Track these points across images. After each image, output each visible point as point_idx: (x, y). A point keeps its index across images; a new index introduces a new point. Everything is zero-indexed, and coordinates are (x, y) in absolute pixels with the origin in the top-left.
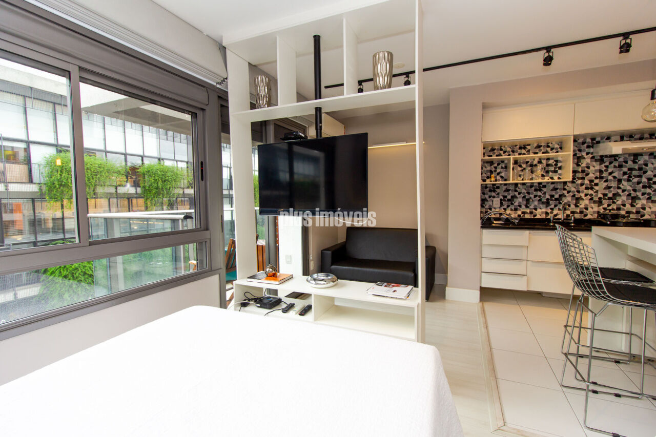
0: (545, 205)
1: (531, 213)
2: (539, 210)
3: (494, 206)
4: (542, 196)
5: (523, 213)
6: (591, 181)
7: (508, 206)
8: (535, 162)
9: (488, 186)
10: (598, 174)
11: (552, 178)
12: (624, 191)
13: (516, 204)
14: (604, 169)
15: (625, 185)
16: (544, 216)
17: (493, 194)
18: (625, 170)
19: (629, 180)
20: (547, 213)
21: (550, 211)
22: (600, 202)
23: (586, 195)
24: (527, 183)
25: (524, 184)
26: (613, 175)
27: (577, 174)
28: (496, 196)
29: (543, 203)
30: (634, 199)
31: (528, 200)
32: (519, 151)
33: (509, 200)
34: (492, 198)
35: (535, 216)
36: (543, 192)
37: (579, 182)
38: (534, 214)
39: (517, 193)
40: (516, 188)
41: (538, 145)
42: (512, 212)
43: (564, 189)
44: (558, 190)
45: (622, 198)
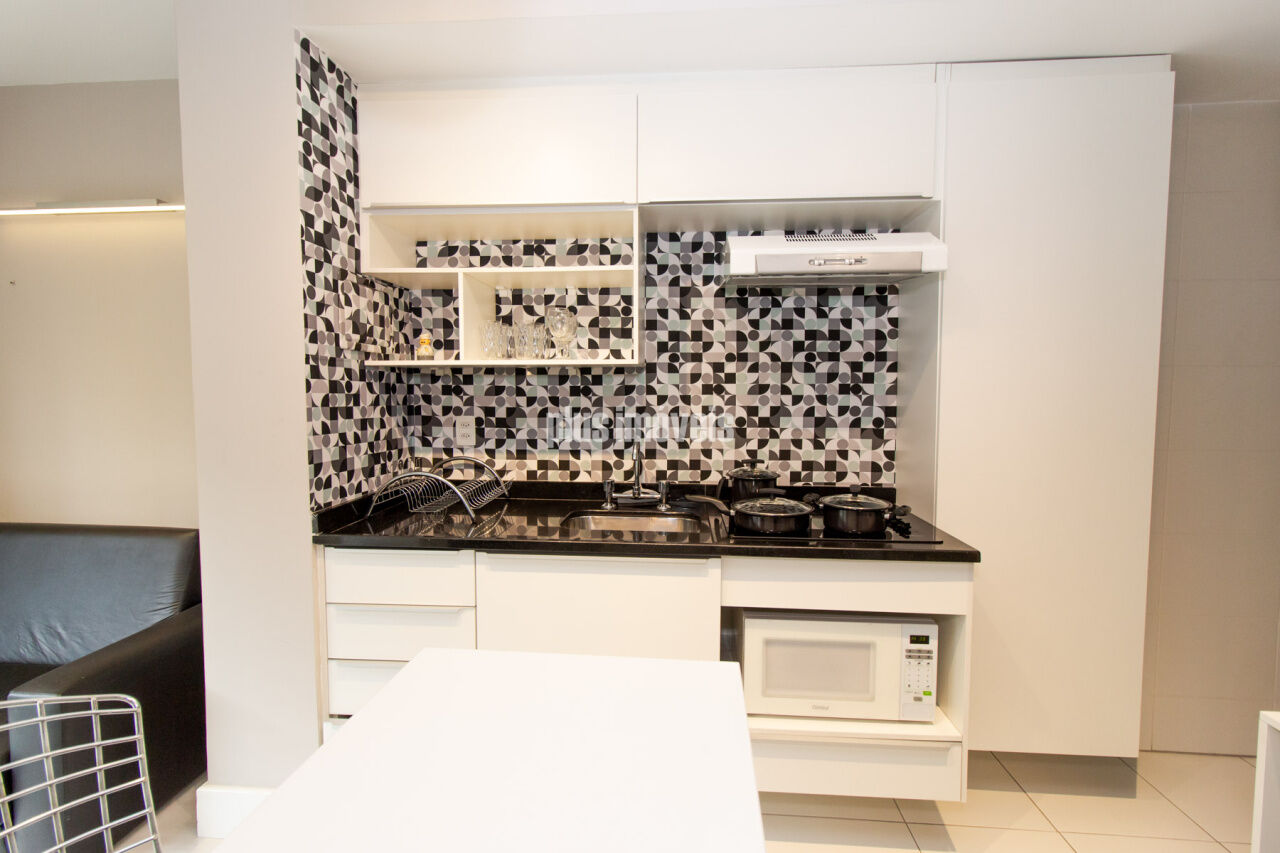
1: (564, 465)
2: (584, 456)
3: (460, 441)
5: (543, 465)
6: (718, 367)
7: (500, 443)
9: (438, 374)
10: (733, 346)
11: (617, 354)
12: (796, 400)
13: (522, 435)
14: (747, 330)
15: (801, 383)
16: (598, 477)
17: (455, 401)
19: (808, 368)
20: (606, 467)
21: (615, 458)
22: (740, 433)
23: (706, 411)
24: (549, 367)
25: (541, 371)
26: (771, 349)
27: (681, 343)
28: (465, 409)
30: (821, 423)
32: (525, 258)
33: (501, 423)
34: (451, 414)
35: (575, 474)
36: (594, 398)
37: (688, 368)
38: (572, 468)
39: (522, 401)
40: (519, 382)
41: (576, 241)
42: (512, 463)
43: (651, 391)
44: (634, 394)
45: (793, 424)
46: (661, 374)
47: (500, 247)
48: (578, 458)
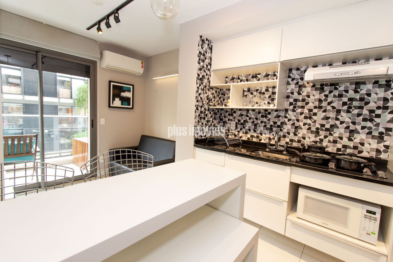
0: (269, 131)
1: (258, 137)
2: (264, 135)
3: (231, 128)
4: (267, 122)
5: (252, 136)
6: (310, 110)
7: (241, 129)
8: (263, 90)
9: (228, 110)
10: (317, 104)
12: (342, 123)
13: (247, 128)
14: (323, 98)
15: (345, 117)
16: (267, 141)
17: (231, 118)
18: (345, 99)
19: (348, 112)
20: (270, 139)
22: (317, 133)
23: (305, 124)
24: (256, 109)
25: (253, 110)
26: (332, 105)
27: (298, 103)
28: (233, 120)
29: (267, 129)
30: (353, 132)
31: (256, 125)
32: (252, 79)
33: (242, 124)
34: (230, 121)
35: (260, 140)
36: (268, 119)
37: (299, 110)
38: (260, 138)
39: (248, 118)
40: (247, 113)
41: (266, 73)
42: (244, 135)
43: (286, 117)
44: (280, 118)
45: (340, 131)
46: (290, 112)
47: (245, 77)
48: (262, 136)
